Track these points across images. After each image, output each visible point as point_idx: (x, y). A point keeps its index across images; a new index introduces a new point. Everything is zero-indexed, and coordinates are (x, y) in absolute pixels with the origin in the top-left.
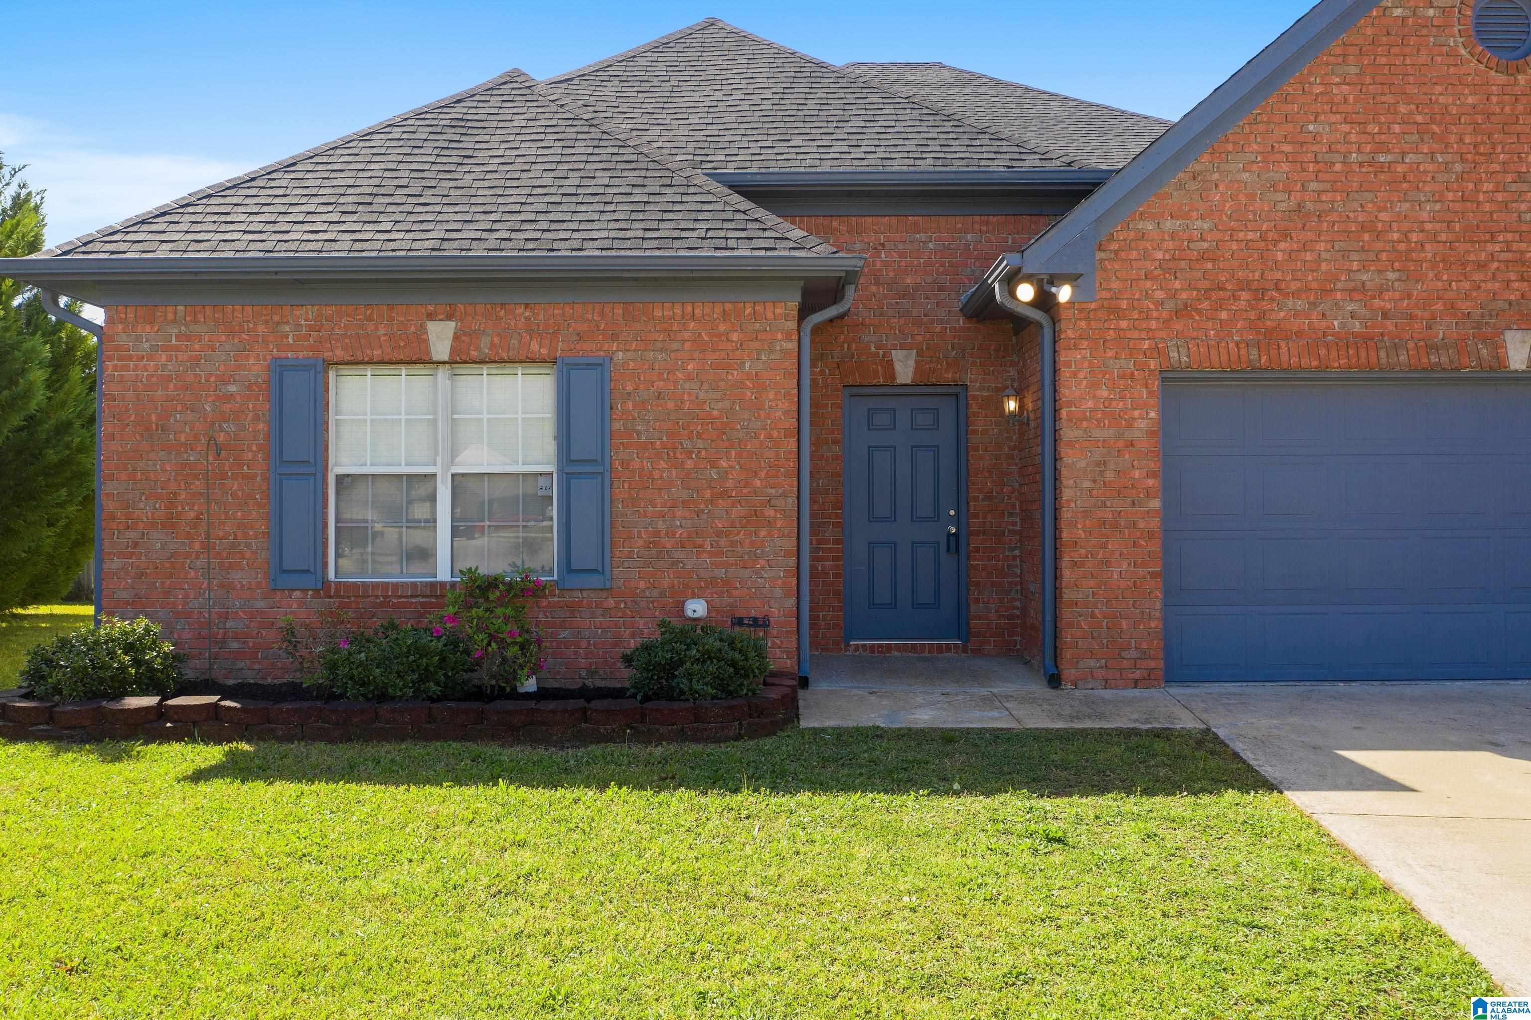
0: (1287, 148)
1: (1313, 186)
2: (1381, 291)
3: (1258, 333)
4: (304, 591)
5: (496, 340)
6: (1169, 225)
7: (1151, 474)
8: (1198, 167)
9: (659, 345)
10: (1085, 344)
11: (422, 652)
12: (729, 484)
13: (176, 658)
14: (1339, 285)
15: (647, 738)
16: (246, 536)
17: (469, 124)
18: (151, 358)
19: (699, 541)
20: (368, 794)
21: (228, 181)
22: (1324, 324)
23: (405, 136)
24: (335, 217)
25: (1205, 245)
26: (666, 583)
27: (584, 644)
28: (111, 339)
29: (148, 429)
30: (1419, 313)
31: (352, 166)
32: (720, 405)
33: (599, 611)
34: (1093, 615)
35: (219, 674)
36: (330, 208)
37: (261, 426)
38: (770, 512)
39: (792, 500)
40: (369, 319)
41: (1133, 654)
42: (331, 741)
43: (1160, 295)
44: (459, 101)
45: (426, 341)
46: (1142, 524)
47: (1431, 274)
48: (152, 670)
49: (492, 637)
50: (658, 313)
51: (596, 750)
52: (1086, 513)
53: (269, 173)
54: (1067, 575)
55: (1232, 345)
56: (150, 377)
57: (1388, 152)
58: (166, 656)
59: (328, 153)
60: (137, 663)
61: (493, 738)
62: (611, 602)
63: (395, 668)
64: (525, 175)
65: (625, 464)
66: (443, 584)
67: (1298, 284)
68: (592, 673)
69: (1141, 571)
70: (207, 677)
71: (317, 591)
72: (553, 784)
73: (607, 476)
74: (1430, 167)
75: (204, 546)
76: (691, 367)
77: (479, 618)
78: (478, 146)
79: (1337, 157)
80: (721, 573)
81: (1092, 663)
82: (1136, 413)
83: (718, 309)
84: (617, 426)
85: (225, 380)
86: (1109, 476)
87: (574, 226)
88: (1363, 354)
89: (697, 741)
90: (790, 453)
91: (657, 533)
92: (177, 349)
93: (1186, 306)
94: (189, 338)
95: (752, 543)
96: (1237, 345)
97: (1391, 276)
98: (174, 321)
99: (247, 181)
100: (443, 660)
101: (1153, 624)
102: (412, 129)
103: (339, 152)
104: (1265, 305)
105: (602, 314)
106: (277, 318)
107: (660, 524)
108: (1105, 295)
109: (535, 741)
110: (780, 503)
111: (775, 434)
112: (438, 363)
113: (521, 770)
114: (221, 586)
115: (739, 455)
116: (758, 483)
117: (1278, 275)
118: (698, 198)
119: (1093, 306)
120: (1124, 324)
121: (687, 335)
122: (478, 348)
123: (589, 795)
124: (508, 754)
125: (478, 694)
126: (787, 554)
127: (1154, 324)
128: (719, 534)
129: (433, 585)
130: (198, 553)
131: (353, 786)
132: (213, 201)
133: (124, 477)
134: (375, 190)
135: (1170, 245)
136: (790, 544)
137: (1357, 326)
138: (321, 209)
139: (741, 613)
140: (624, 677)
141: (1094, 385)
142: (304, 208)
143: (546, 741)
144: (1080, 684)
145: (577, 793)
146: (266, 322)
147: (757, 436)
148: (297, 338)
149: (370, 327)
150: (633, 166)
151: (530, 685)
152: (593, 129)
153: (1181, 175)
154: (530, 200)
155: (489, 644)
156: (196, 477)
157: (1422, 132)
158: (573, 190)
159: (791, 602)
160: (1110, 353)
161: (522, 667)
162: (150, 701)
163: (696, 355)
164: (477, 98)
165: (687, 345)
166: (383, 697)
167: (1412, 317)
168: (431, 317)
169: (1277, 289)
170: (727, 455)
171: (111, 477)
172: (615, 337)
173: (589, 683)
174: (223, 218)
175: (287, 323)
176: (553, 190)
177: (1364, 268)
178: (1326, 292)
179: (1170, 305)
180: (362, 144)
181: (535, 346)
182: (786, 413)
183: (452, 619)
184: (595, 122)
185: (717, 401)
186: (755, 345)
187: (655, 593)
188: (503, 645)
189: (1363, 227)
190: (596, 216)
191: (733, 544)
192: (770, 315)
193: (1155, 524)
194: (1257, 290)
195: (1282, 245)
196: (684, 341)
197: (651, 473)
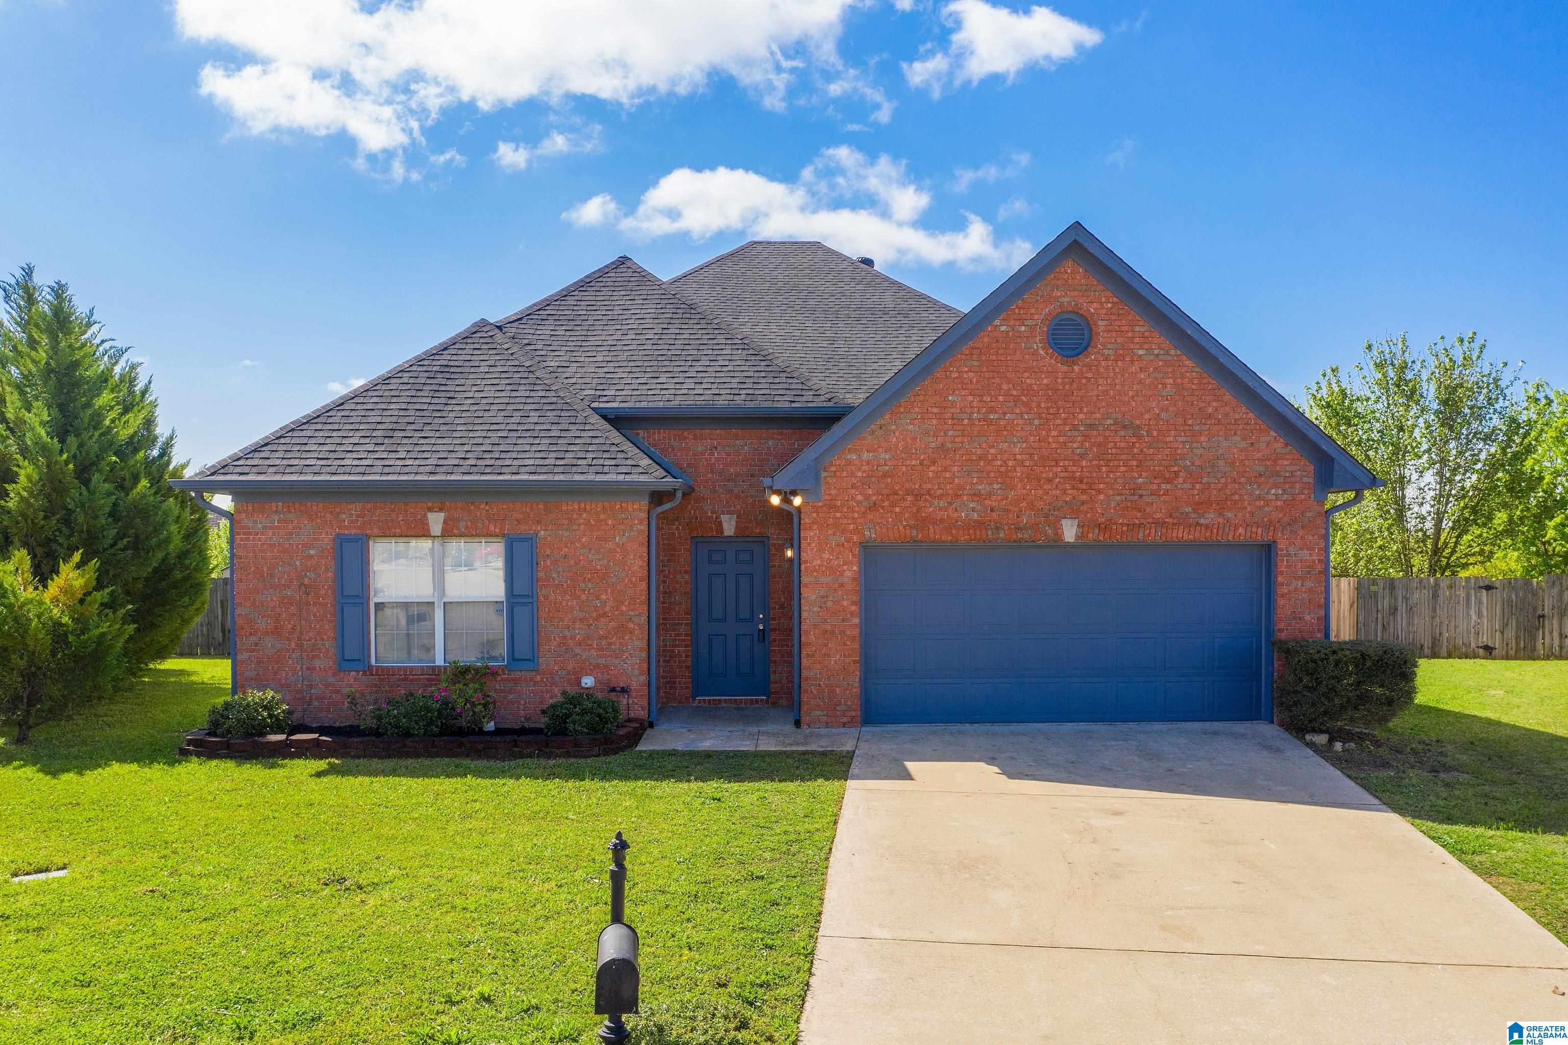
0: (935, 410)
1: (950, 433)
2: (990, 495)
3: (917, 520)
4: (358, 672)
5: (469, 523)
6: (866, 456)
7: (854, 603)
8: (883, 422)
9: (565, 527)
10: (815, 527)
11: (428, 709)
12: (607, 609)
13: (289, 712)
14: (965, 492)
15: (549, 756)
16: (323, 640)
17: (452, 370)
18: (263, 534)
19: (589, 642)
20: (405, 782)
21: (304, 417)
22: (956, 515)
23: (411, 381)
24: (371, 447)
25: (887, 468)
26: (570, 667)
27: (522, 702)
28: (239, 522)
29: (262, 576)
30: (1012, 508)
31: (379, 406)
32: (601, 562)
33: (532, 683)
34: (819, 685)
35: (308, 721)
36: (367, 441)
37: (329, 575)
38: (631, 625)
39: (644, 618)
40: (393, 511)
41: (843, 707)
42: (381, 758)
43: (859, 498)
44: (445, 349)
45: (427, 524)
46: (848, 633)
47: (1019, 485)
48: (278, 719)
49: (467, 701)
50: (564, 508)
51: (520, 762)
52: (815, 626)
53: (327, 412)
54: (804, 661)
55: (901, 528)
56: (262, 545)
57: (996, 413)
58: (283, 711)
59: (363, 394)
60: (271, 716)
61: (467, 756)
62: (539, 678)
63: (414, 718)
64: (486, 414)
65: (546, 597)
66: (439, 667)
67: (941, 491)
68: (527, 719)
69: (848, 660)
70: (301, 722)
71: (364, 672)
72: (493, 777)
73: (535, 604)
74: (1020, 422)
75: (297, 645)
76: (584, 540)
77: (460, 690)
78: (458, 389)
79: (964, 416)
80: (602, 661)
81: (818, 713)
82: (845, 567)
83: (600, 506)
84: (541, 575)
85: (307, 546)
86: (829, 604)
87: (514, 455)
88: (978, 532)
89: (575, 757)
90: (642, 590)
91: (565, 637)
92: (278, 528)
93: (875, 504)
94: (286, 521)
95: (620, 643)
96: (904, 527)
97: (996, 486)
98: (276, 512)
99: (315, 418)
100: (440, 713)
101: (854, 691)
102: (415, 374)
103: (370, 393)
104: (921, 504)
105: (532, 509)
106: (338, 510)
107: (567, 633)
108: (827, 497)
109: (489, 758)
110: (636, 620)
111: (634, 579)
112: (434, 537)
113: (480, 772)
114: (308, 669)
115: (612, 592)
116: (624, 609)
117: (929, 486)
118: (590, 434)
119: (820, 504)
120: (838, 515)
121: (581, 521)
122: (458, 529)
123: (511, 782)
124: (473, 764)
125: (461, 732)
126: (641, 650)
127: (856, 515)
128: (601, 638)
129: (434, 668)
130: (294, 650)
131: (397, 779)
132: (296, 434)
133: (248, 604)
134: (395, 426)
135: (866, 468)
136: (644, 644)
137: (975, 516)
138: (363, 441)
139: (613, 685)
140: (543, 722)
141: (821, 550)
142: (352, 440)
143: (495, 758)
144: (812, 725)
145: (504, 781)
146: (331, 512)
147: (623, 581)
148: (351, 522)
149: (394, 516)
150: (553, 407)
151: (490, 726)
152: (531, 375)
153: (873, 426)
154: (489, 434)
155: (465, 704)
156: (291, 604)
157: (1016, 400)
158: (515, 427)
159: (643, 678)
160: (830, 532)
161: (484, 717)
162: (281, 737)
163: (587, 533)
164: (457, 346)
165: (582, 527)
166: (407, 734)
167: (1009, 511)
168: (430, 509)
169: (930, 495)
170: (606, 591)
171: (240, 604)
172: (539, 522)
173: (526, 725)
174: (304, 448)
175: (344, 513)
176: (502, 427)
177: (980, 482)
178: (957, 496)
179: (866, 504)
180: (384, 387)
181: (492, 528)
182: (640, 567)
183: (445, 690)
184: (532, 369)
185: (599, 560)
186: (621, 527)
187: (564, 672)
188: (473, 705)
189: (980, 458)
190: (527, 448)
191: (610, 644)
192: (630, 509)
193: (856, 632)
194: (917, 495)
195: (932, 468)
196: (579, 525)
197: (561, 603)
